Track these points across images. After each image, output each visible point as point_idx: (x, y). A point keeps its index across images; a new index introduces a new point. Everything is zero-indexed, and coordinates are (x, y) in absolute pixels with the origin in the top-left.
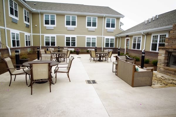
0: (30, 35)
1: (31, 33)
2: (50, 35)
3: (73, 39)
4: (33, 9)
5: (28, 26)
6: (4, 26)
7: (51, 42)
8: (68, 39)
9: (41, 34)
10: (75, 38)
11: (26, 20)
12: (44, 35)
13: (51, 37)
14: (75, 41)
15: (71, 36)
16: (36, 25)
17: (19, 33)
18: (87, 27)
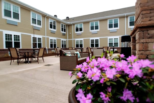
0: (66, 40)
1: (67, 39)
2: (79, 39)
3: (97, 41)
4: (68, 22)
5: (64, 35)
6: (45, 36)
7: (80, 44)
8: (92, 41)
9: (73, 39)
10: (98, 40)
11: (62, 30)
12: (75, 40)
13: (80, 41)
14: (98, 43)
15: (95, 39)
16: (70, 33)
17: (56, 39)
18: (109, 29)
